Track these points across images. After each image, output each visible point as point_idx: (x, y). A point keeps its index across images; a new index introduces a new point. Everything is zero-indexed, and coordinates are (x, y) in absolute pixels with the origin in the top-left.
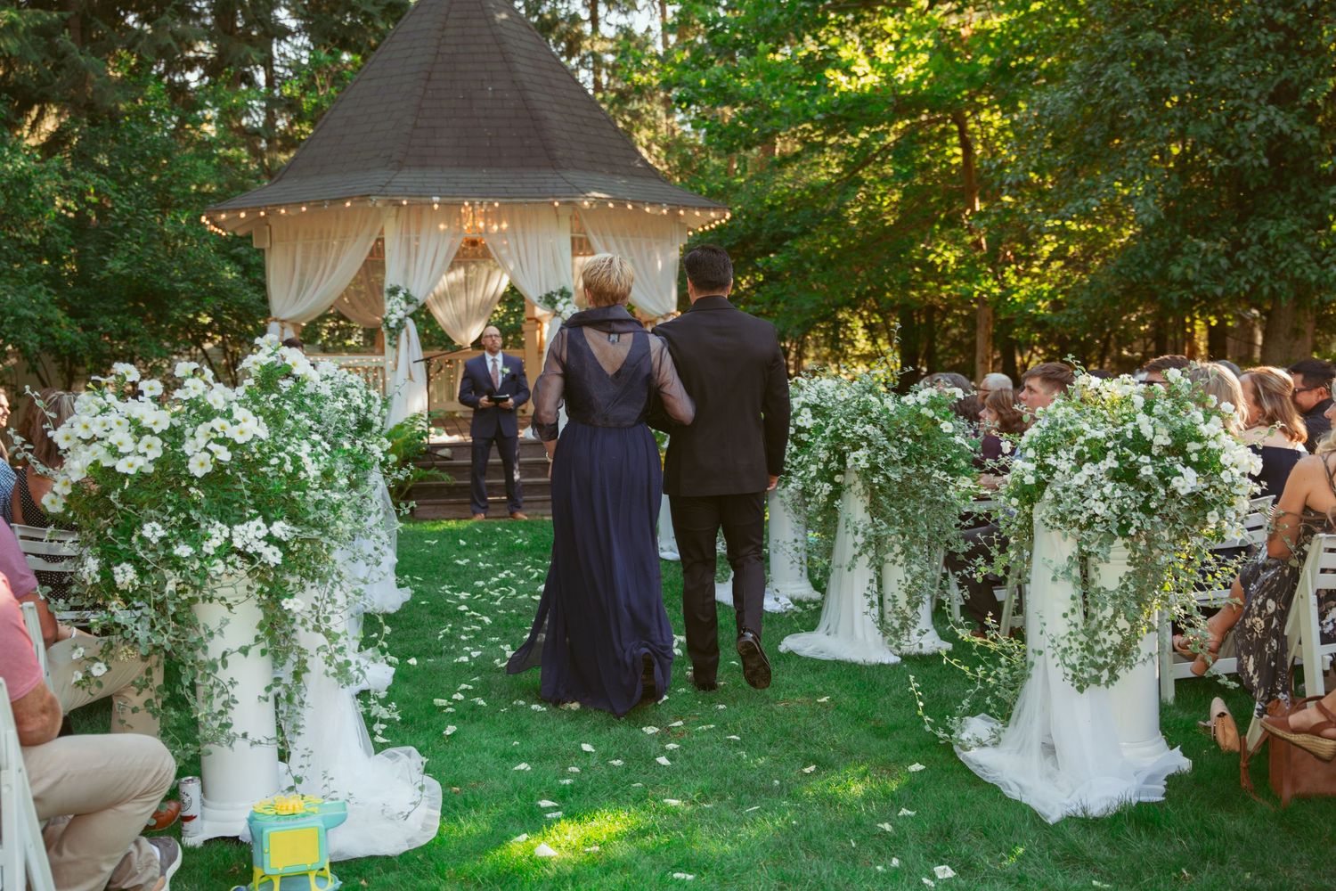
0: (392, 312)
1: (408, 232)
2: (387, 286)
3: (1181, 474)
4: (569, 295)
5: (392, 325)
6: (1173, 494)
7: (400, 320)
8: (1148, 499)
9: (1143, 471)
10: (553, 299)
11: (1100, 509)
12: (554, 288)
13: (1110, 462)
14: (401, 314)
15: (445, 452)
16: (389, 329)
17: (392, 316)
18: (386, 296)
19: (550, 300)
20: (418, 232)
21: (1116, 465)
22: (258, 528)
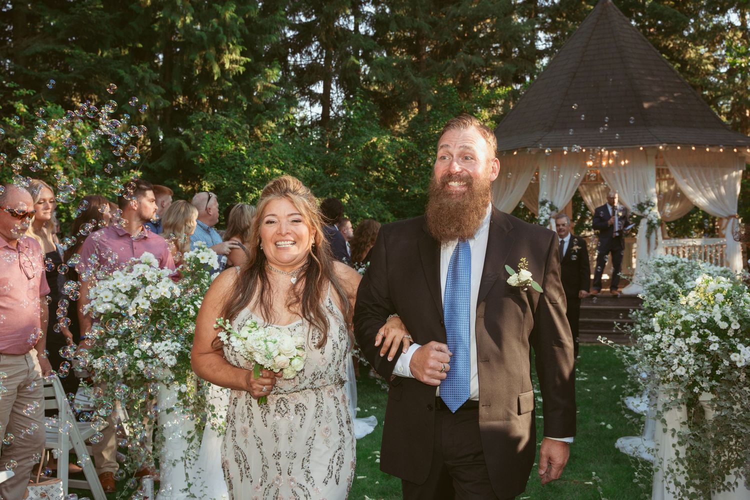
0: (542, 215)
2: (540, 200)
3: (739, 352)
4: (652, 205)
6: (733, 365)
7: (546, 220)
8: (715, 367)
9: (711, 347)
10: (642, 207)
11: (681, 371)
13: (694, 339)
14: (547, 217)
17: (542, 218)
18: (539, 206)
19: (640, 208)
21: (698, 341)
22: (166, 345)
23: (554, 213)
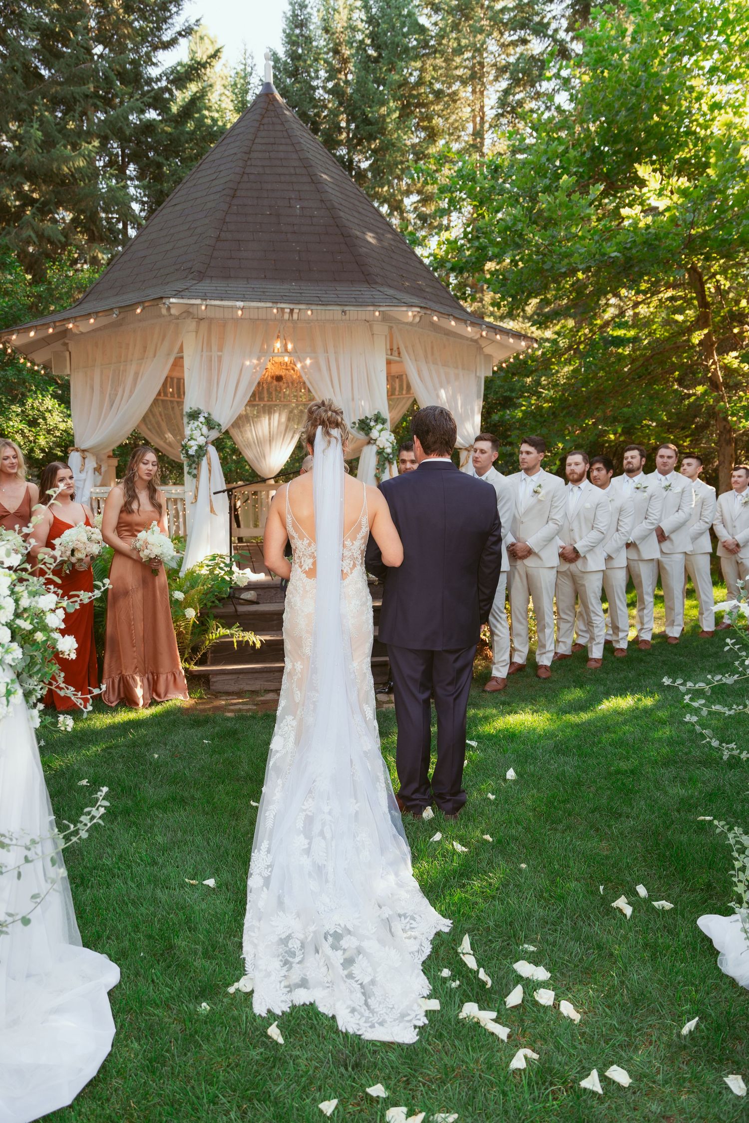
0: (192, 438)
1: (210, 349)
2: (187, 409)
4: (384, 422)
5: (192, 452)
7: (200, 447)
10: (368, 425)
12: (370, 414)
14: (201, 440)
15: (250, 595)
16: (189, 456)
17: (192, 443)
18: (186, 420)
19: (364, 426)
20: (220, 349)
23: (214, 434)
